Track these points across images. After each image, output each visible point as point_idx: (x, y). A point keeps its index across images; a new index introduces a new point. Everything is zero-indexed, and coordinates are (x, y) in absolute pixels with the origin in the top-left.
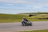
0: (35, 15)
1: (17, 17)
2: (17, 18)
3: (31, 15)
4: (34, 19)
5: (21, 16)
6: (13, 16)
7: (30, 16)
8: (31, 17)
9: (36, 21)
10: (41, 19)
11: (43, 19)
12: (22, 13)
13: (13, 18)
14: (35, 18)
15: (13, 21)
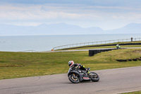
0: (107, 50)
1: (53, 61)
2: (54, 63)
3: (93, 51)
4: (105, 63)
5: (64, 56)
6: (42, 58)
7: (92, 53)
8: (96, 57)
9: (108, 68)
10: (125, 61)
11: (130, 60)
12: (69, 47)
13: (42, 63)
14: (106, 59)
15: (42, 70)
